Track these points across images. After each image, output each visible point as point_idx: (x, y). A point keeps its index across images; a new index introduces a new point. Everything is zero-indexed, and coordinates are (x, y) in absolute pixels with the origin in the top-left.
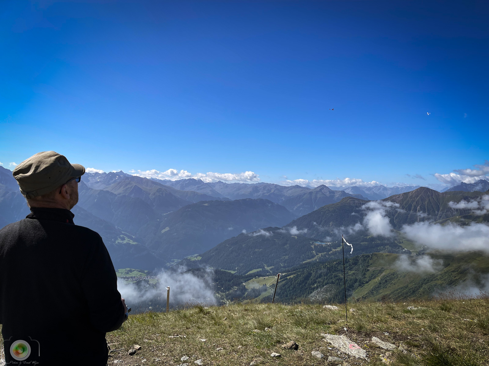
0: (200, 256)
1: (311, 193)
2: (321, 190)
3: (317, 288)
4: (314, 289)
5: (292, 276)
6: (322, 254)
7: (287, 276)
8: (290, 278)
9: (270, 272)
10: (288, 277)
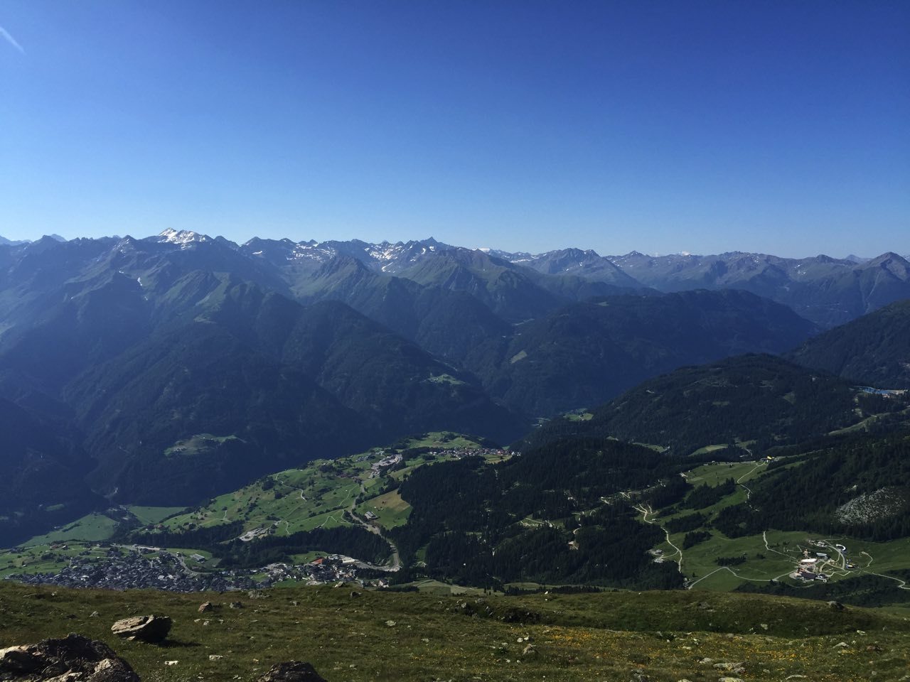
0: (589, 412)
1: (858, 273)
2: (883, 265)
3: (858, 493)
4: (850, 496)
5: (797, 464)
6: (878, 418)
7: (784, 463)
8: (792, 468)
9: (747, 453)
10: (788, 466)
